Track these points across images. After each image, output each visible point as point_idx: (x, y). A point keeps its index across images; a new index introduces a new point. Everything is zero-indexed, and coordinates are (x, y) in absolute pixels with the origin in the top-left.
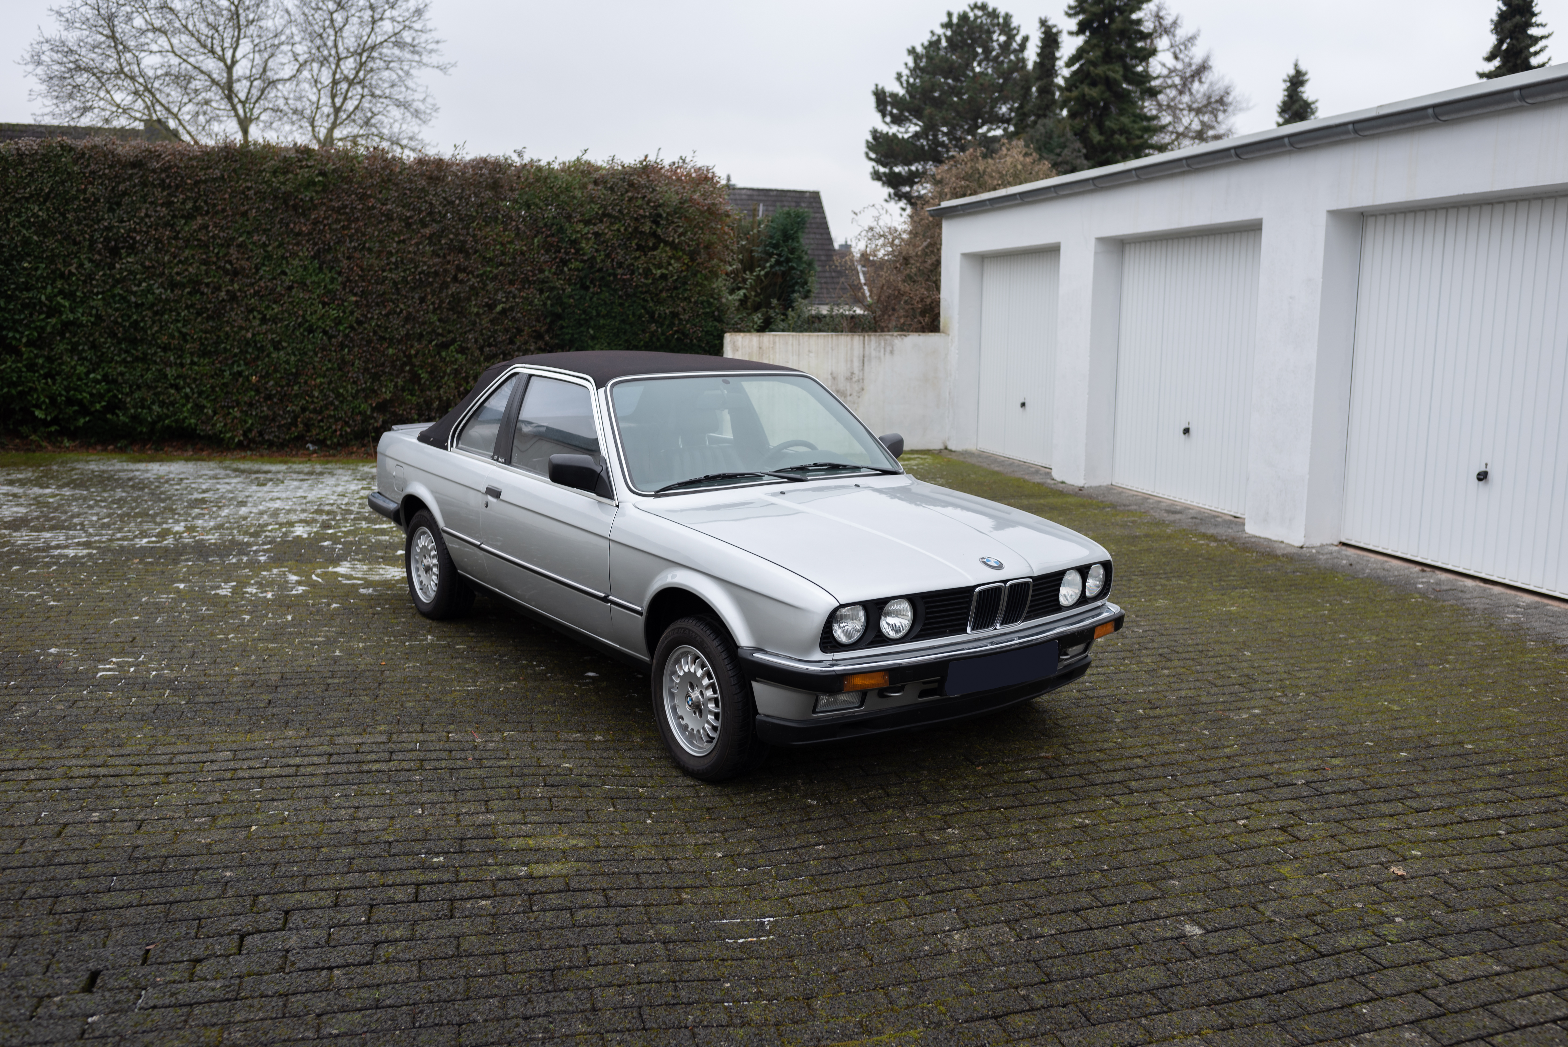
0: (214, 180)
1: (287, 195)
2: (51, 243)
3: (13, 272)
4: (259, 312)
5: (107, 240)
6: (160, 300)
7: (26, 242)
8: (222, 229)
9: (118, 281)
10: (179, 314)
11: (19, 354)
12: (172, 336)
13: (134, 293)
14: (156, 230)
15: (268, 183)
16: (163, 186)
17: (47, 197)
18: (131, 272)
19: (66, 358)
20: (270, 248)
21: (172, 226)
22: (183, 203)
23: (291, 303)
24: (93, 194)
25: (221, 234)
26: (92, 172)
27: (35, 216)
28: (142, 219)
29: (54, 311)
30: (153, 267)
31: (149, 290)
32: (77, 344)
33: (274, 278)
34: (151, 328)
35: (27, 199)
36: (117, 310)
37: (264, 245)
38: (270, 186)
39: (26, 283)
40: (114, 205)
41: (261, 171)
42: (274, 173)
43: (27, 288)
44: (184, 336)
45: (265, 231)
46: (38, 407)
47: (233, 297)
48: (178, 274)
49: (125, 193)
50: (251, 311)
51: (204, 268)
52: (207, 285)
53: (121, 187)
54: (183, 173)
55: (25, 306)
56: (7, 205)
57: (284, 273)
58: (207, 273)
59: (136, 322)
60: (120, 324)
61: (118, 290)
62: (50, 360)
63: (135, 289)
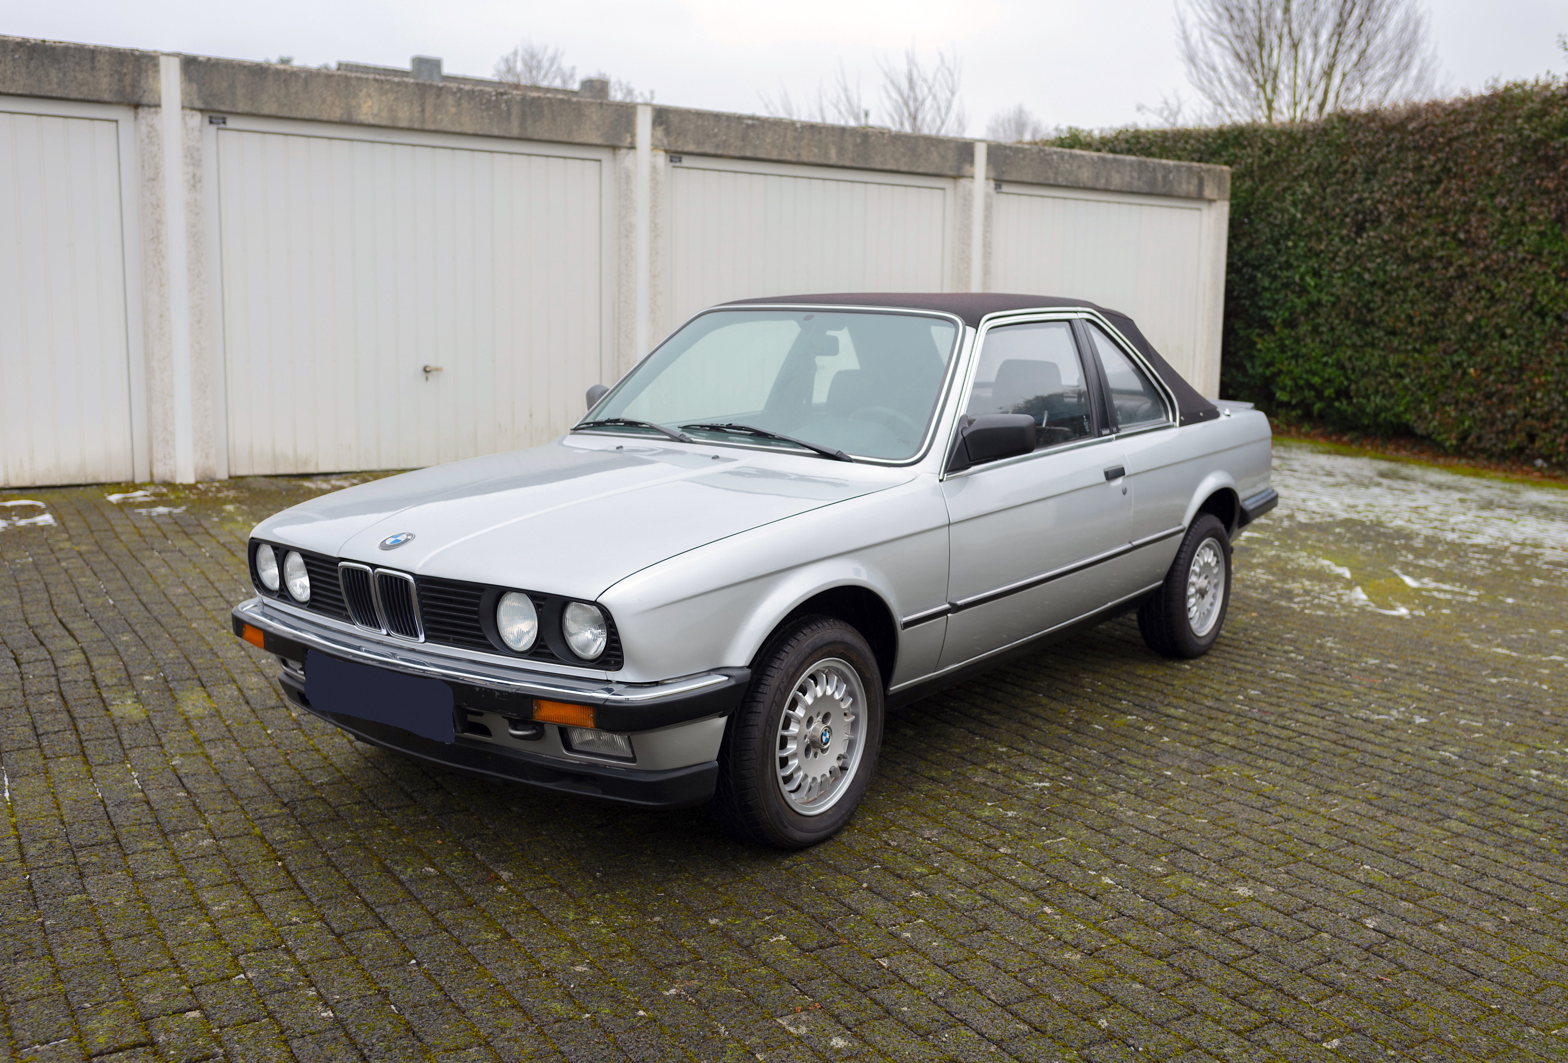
0: (1469, 134)
1: (1538, 143)
2: (1311, 220)
3: (1279, 251)
4: (1489, 291)
5: (1357, 212)
6: (1392, 278)
7: (1293, 220)
8: (1464, 192)
9: (1359, 257)
10: (1406, 295)
11: (1274, 333)
12: (1398, 318)
13: (1369, 270)
14: (1401, 200)
15: (1520, 131)
16: (1417, 148)
17: (1317, 173)
18: (1371, 248)
19: (1309, 341)
20: (1509, 212)
21: (1418, 193)
22: (1432, 166)
23: (1522, 279)
24: (1353, 165)
25: (1463, 199)
26: (1359, 142)
27: (1304, 193)
28: (1390, 188)
29: (1303, 290)
30: (1391, 241)
31: (1382, 268)
32: (1319, 325)
33: (1509, 248)
34: (1379, 308)
35: (1302, 176)
36: (1353, 289)
37: (1505, 209)
38: (1520, 135)
39: (1287, 262)
40: (1371, 174)
41: (1516, 117)
42: (1529, 118)
43: (1288, 266)
44: (1410, 318)
45: (1510, 191)
46: (1283, 389)
47: (1462, 275)
48: (1413, 247)
49: (1382, 161)
50: (1478, 289)
51: (1439, 239)
52: (1440, 259)
53: (1379, 155)
54: (1437, 131)
55: (1286, 286)
56: (1286, 184)
57: (1520, 242)
58: (1443, 244)
59: (1369, 302)
60: (1355, 304)
61: (1357, 269)
62: (1297, 340)
63: (1369, 265)
